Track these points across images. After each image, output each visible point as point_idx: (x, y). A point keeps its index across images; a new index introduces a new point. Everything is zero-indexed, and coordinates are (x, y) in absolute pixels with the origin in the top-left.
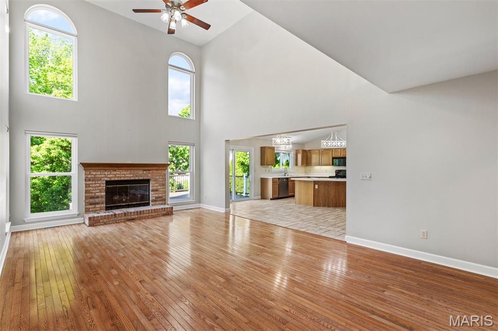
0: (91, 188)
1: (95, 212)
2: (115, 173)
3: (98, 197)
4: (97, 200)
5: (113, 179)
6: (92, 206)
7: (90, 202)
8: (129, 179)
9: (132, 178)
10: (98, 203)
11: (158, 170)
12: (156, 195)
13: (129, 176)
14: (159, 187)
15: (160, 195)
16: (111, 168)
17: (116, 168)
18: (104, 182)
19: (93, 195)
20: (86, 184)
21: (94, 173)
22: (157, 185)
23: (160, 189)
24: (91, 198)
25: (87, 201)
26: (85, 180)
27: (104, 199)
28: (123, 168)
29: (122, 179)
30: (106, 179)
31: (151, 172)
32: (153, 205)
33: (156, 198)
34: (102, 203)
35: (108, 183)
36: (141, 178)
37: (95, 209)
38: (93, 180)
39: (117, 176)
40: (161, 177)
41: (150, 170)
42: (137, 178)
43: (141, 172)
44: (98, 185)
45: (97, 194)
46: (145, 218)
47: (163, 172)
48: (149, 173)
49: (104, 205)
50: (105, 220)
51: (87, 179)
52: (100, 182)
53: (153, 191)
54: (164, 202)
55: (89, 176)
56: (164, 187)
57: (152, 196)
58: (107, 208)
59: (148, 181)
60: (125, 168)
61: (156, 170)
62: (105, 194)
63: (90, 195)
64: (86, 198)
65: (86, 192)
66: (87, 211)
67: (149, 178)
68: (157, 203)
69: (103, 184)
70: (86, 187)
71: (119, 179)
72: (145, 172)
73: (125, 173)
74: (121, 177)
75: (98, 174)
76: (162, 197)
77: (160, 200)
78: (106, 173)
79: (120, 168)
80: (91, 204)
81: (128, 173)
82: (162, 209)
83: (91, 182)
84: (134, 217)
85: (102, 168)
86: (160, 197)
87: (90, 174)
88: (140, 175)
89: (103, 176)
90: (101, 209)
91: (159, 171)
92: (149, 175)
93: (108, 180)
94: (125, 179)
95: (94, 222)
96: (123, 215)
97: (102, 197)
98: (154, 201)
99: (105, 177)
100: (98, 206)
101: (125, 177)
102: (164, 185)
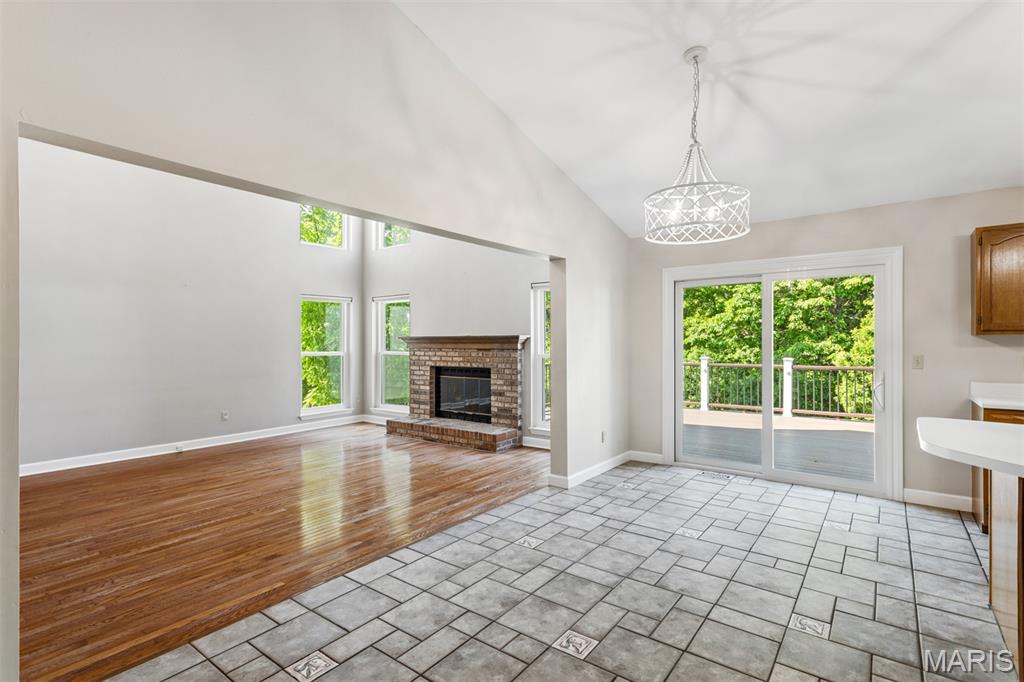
0: (415, 377)
1: (419, 415)
2: (440, 354)
3: (422, 392)
4: (421, 397)
5: (438, 364)
6: (418, 406)
7: (415, 397)
8: (457, 365)
9: (462, 365)
10: (423, 403)
11: (503, 350)
12: (500, 405)
13: (458, 360)
14: (505, 388)
15: (506, 405)
16: (434, 345)
17: (440, 346)
18: (428, 368)
19: (418, 387)
20: (410, 370)
21: (419, 353)
22: (501, 382)
23: (507, 391)
24: (416, 393)
25: (412, 395)
26: (410, 364)
27: (428, 398)
28: (449, 345)
29: (449, 365)
30: (431, 363)
31: (490, 353)
32: (495, 423)
33: (500, 409)
34: (427, 404)
35: (438, 371)
36: (474, 365)
37: (419, 411)
38: (418, 365)
39: (443, 359)
40: (508, 366)
41: (489, 350)
42: (469, 365)
43: (474, 354)
44: (422, 372)
45: (422, 387)
47: (513, 355)
48: (488, 356)
49: (429, 408)
51: (412, 362)
52: (423, 368)
53: (495, 394)
54: (513, 422)
55: (414, 358)
56: (514, 388)
57: (494, 404)
58: (440, 414)
59: (485, 373)
60: (452, 346)
61: (498, 350)
62: (429, 388)
63: (414, 387)
64: (411, 391)
65: (412, 382)
66: (413, 412)
67: (487, 366)
68: (503, 421)
69: (426, 371)
70: (411, 374)
71: (446, 365)
72: (481, 354)
73: (452, 354)
74: (447, 362)
75: (423, 354)
76: (510, 410)
77: (507, 417)
78: (430, 353)
79: (445, 345)
80: (415, 402)
81: (457, 354)
83: (415, 368)
85: (426, 345)
86: (505, 410)
87: (414, 354)
88: (475, 359)
89: (427, 358)
90: (425, 413)
91: (504, 353)
92: (488, 360)
93: (434, 365)
94: (453, 365)
97: (425, 393)
98: (496, 416)
99: (430, 360)
100: (422, 407)
101: (453, 361)
102: (513, 383)
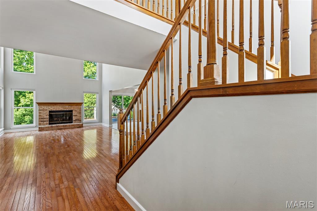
0: (41, 114)
1: (44, 125)
2: (54, 107)
3: (45, 118)
4: (45, 120)
5: (53, 110)
6: (42, 123)
7: (41, 120)
8: (61, 110)
9: (63, 110)
10: (45, 121)
13: (61, 108)
15: (78, 118)
16: (51, 105)
17: (54, 105)
18: (48, 111)
19: (43, 117)
20: (39, 112)
21: (43, 107)
22: (76, 113)
23: (78, 115)
24: (42, 119)
25: (40, 120)
26: (39, 110)
27: (48, 119)
28: (58, 105)
29: (58, 110)
30: (49, 110)
31: (73, 107)
32: (74, 123)
33: (76, 119)
34: (47, 121)
35: (50, 112)
36: (67, 110)
37: (43, 124)
38: (43, 111)
40: (78, 109)
42: (65, 110)
43: (67, 107)
44: (45, 113)
45: (45, 117)
46: (67, 128)
47: (80, 107)
48: (72, 107)
49: (48, 122)
50: (47, 129)
51: (40, 110)
52: (46, 111)
53: (74, 116)
54: (80, 121)
55: (41, 109)
56: (80, 114)
57: (74, 118)
58: (50, 124)
59: (72, 111)
60: (59, 105)
61: (76, 106)
62: (48, 117)
63: (41, 117)
64: (39, 118)
65: (39, 116)
66: (40, 124)
68: (77, 122)
69: (48, 112)
70: (39, 113)
71: (56, 110)
72: (70, 107)
73: (59, 107)
75: (45, 107)
76: (79, 119)
77: (78, 121)
78: (49, 107)
79: (56, 105)
80: (41, 121)
82: (77, 124)
83: (42, 111)
84: (62, 128)
85: (47, 105)
86: (78, 119)
87: (41, 108)
88: (67, 108)
89: (47, 108)
90: (47, 124)
91: (77, 106)
93: (50, 110)
94: (59, 110)
95: (41, 129)
96: (56, 127)
97: (47, 118)
98: (74, 121)
99: (49, 109)
100: (44, 122)
101: (59, 109)
102: (80, 113)
